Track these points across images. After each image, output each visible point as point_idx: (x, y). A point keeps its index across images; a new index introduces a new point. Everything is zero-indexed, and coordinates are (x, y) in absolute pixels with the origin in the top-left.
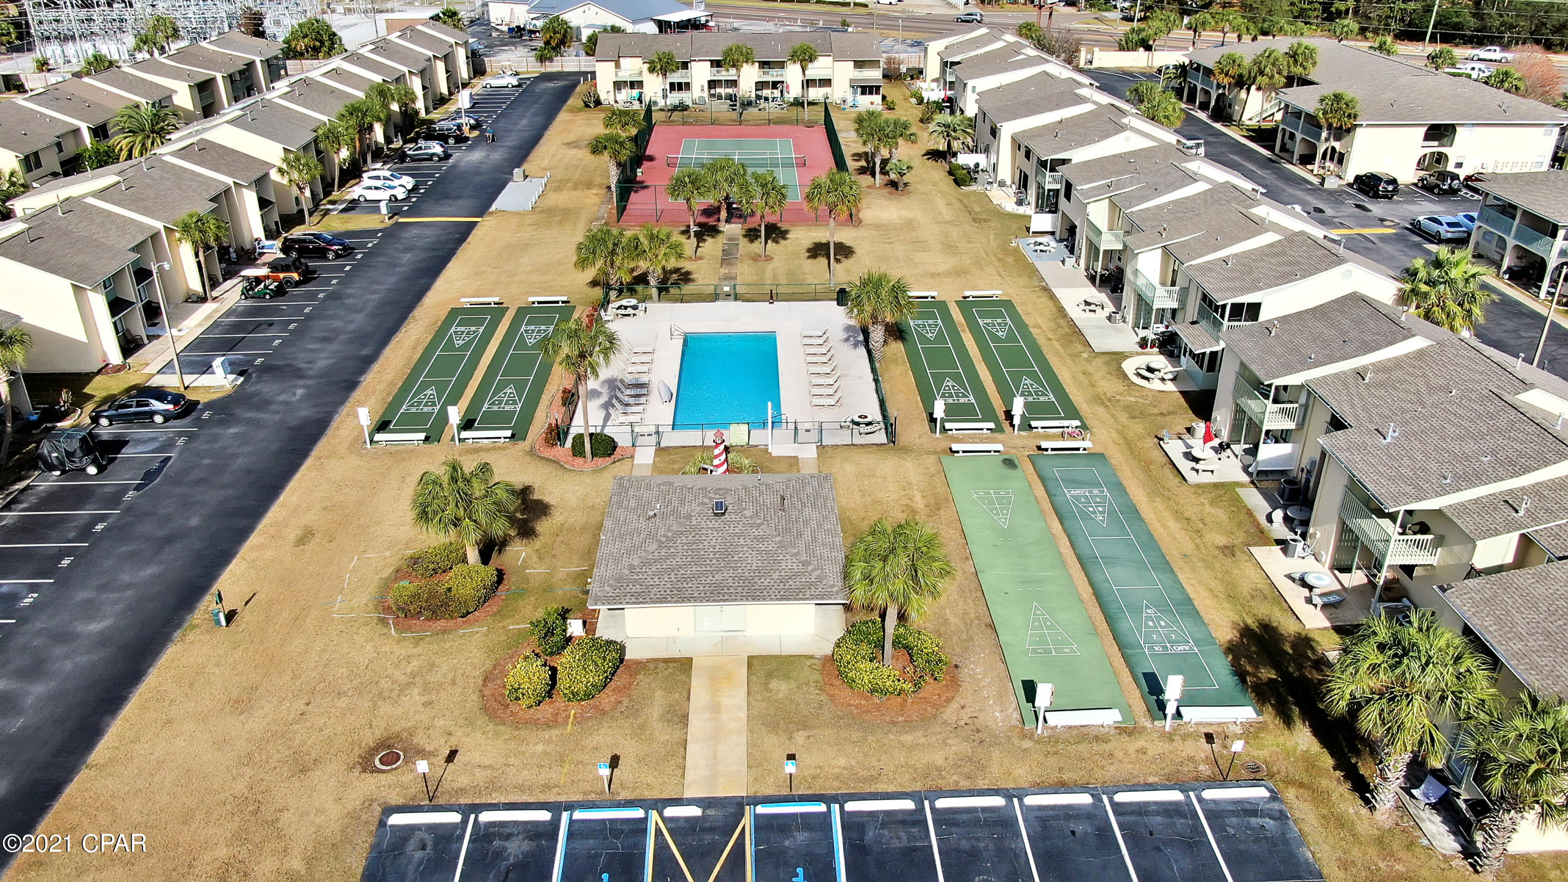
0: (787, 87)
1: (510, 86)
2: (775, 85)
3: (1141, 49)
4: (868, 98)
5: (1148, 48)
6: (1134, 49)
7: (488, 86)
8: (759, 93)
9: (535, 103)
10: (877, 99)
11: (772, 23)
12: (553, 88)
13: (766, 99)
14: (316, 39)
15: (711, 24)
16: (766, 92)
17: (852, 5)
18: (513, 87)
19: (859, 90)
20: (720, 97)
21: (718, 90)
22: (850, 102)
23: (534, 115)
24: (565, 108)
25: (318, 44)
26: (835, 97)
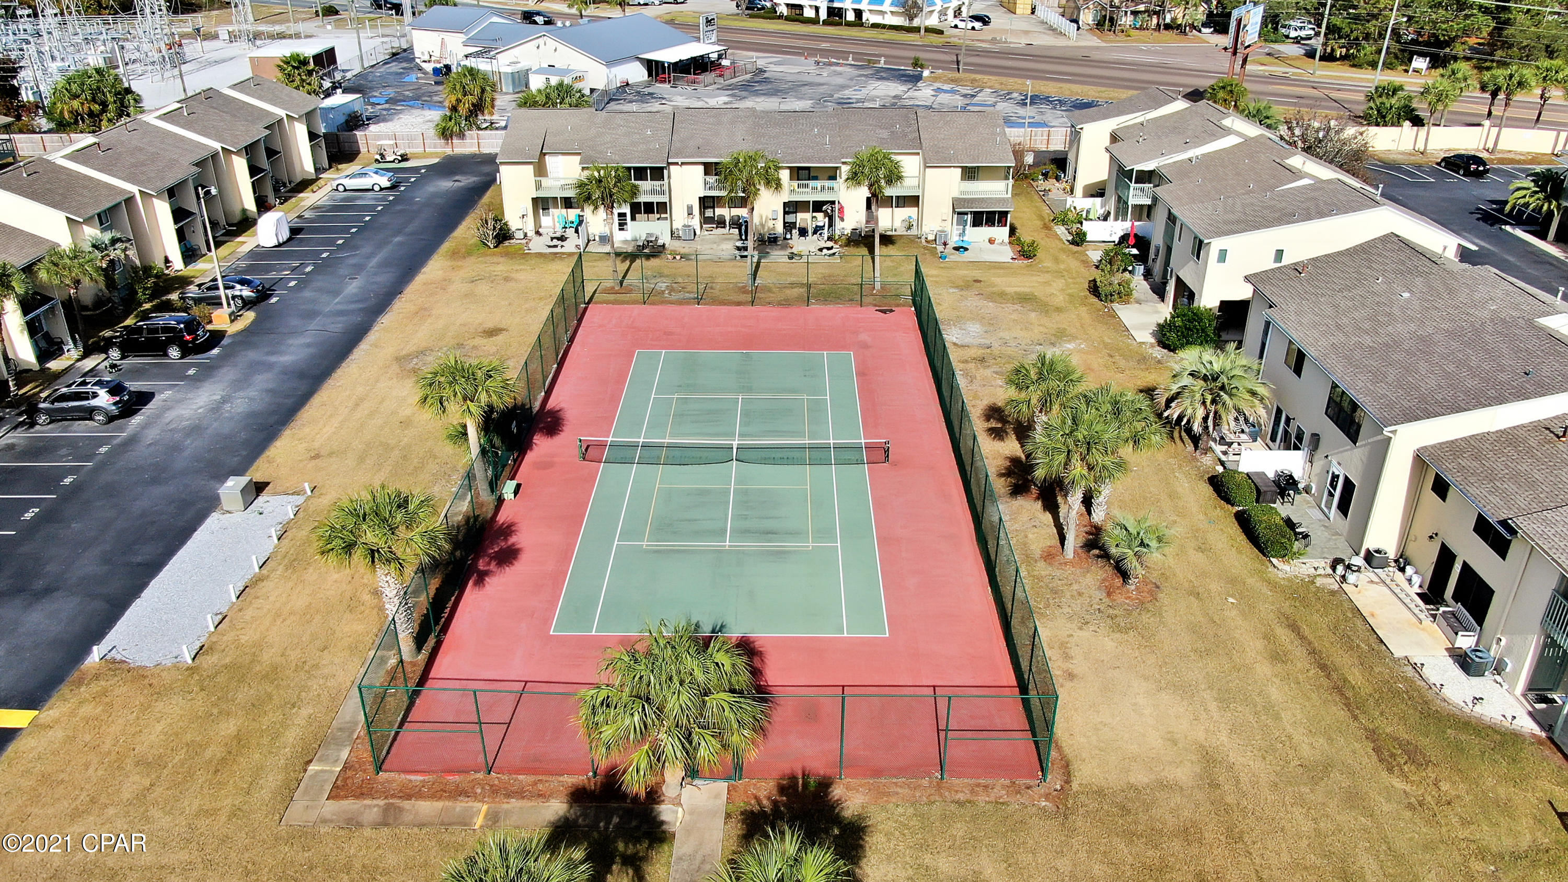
0: (841, 210)
1: (377, 188)
2: (818, 206)
3: (1407, 124)
4: (986, 232)
5: (1417, 122)
6: (1397, 123)
7: (341, 188)
8: (790, 218)
9: (399, 232)
10: (1001, 233)
11: (812, 60)
12: (448, 192)
13: (803, 232)
14: (94, 100)
15: (725, 62)
16: (803, 218)
17: (922, 31)
18: (382, 189)
19: (969, 218)
20: (721, 223)
21: (719, 211)
22: (954, 240)
23: (385, 264)
24: (446, 246)
25: (96, 108)
26: (926, 229)
